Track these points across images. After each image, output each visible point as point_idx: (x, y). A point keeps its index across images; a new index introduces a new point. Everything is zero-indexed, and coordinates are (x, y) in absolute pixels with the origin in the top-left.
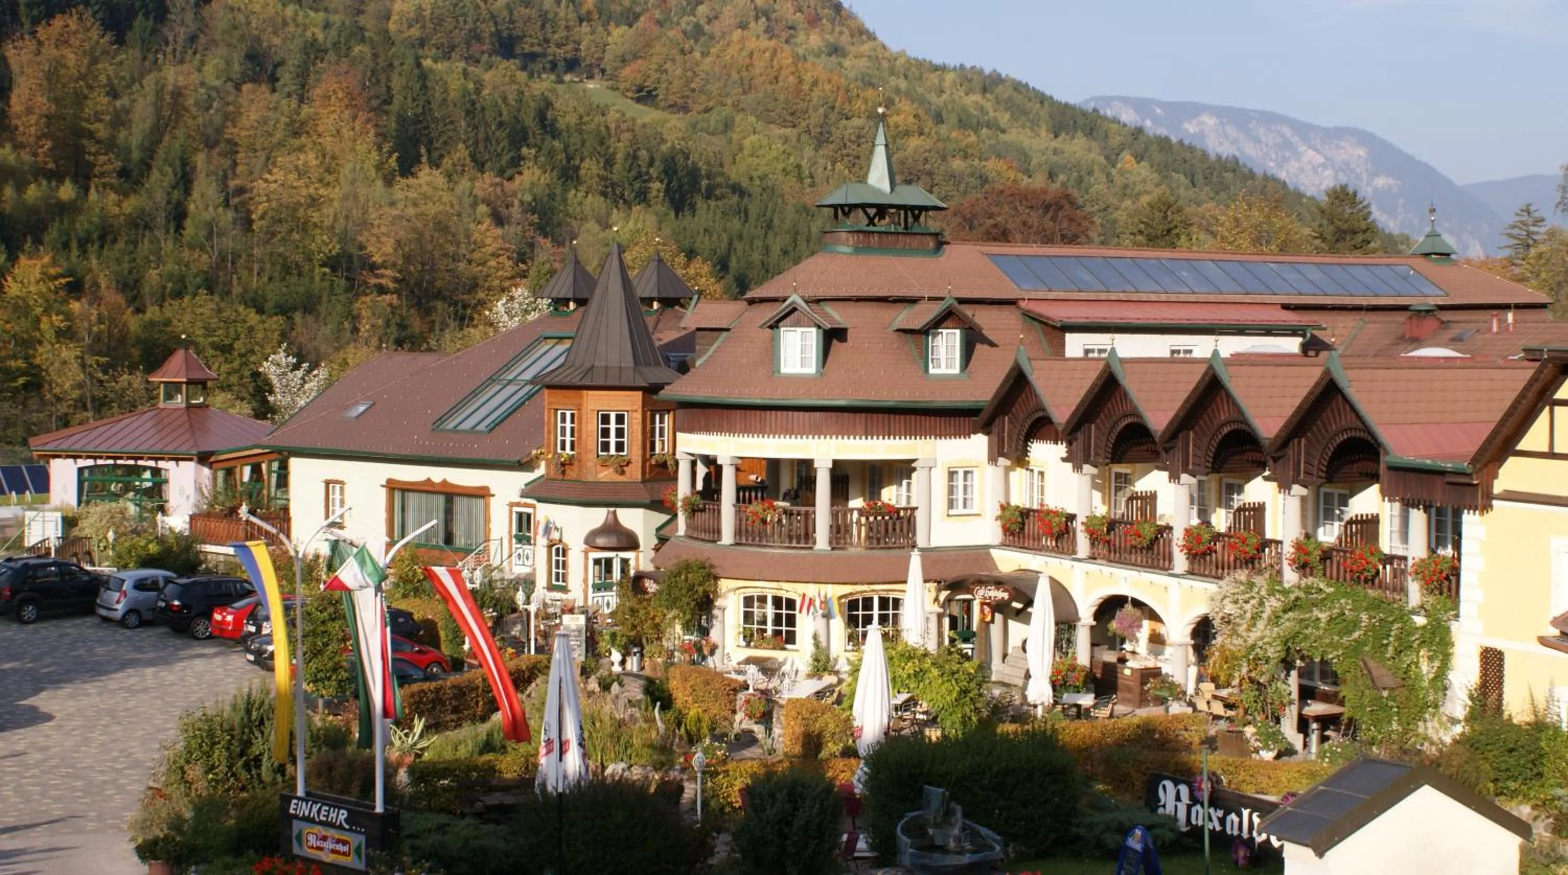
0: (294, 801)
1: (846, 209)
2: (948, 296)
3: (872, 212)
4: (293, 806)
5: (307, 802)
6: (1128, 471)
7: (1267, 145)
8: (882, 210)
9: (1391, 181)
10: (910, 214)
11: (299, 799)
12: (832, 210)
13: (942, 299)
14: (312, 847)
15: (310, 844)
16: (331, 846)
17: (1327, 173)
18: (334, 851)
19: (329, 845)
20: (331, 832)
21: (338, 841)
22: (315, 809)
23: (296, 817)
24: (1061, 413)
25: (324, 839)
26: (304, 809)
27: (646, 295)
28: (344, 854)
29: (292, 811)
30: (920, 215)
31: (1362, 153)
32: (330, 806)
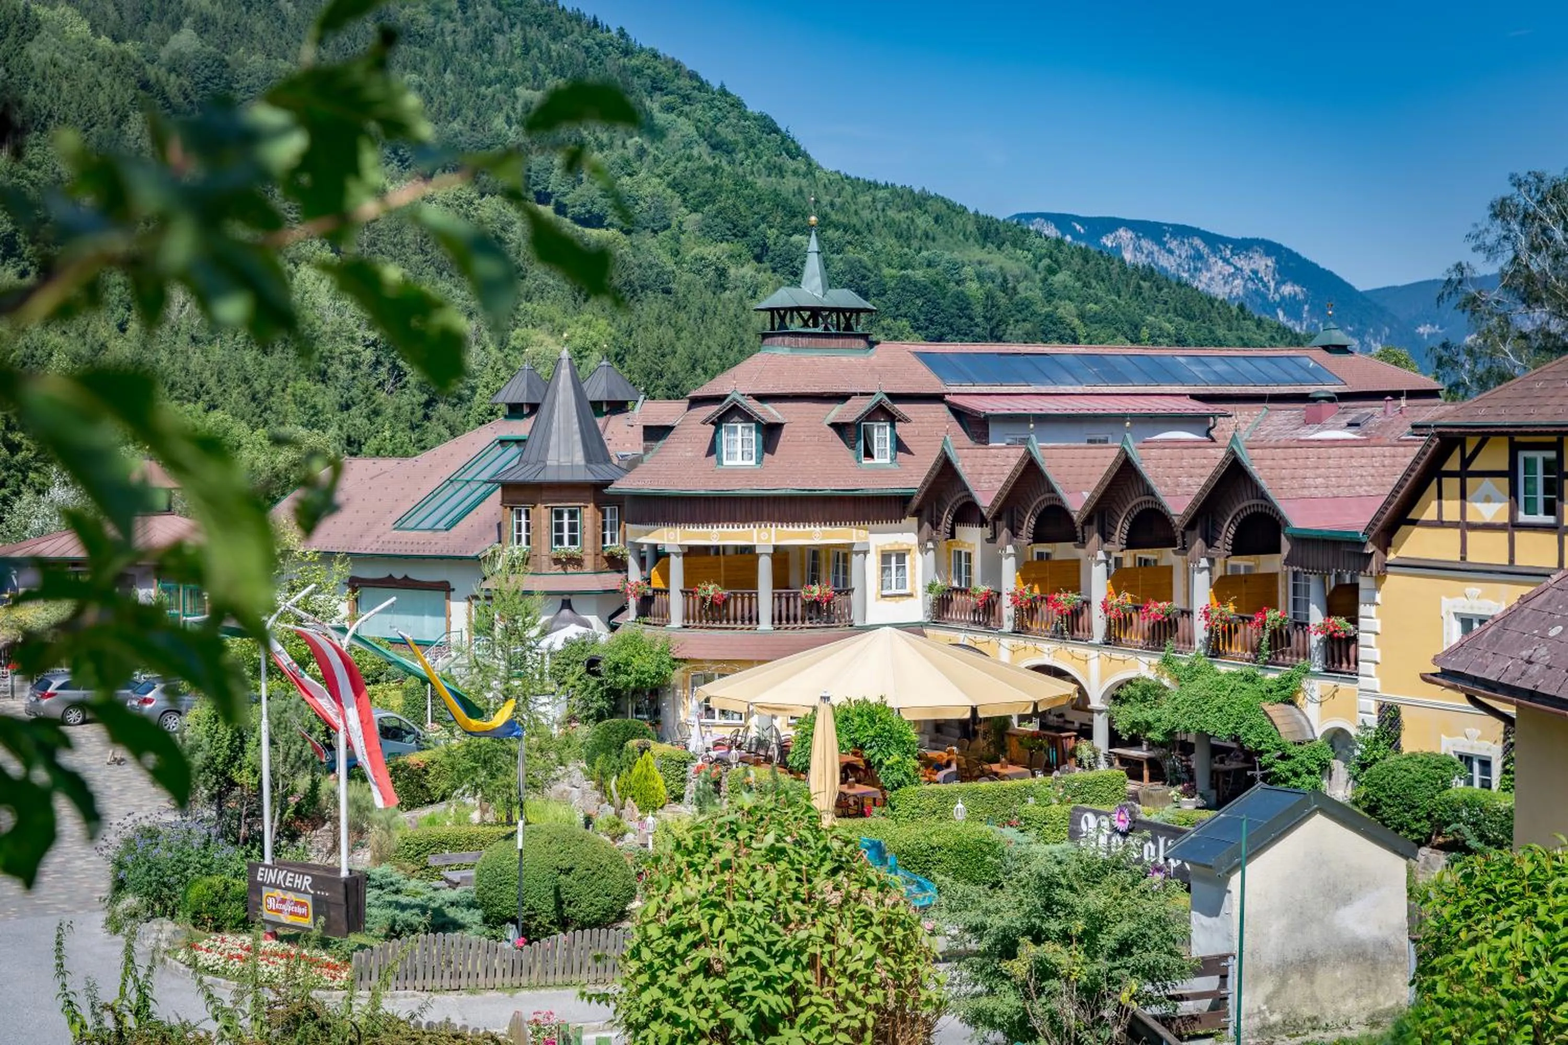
0: (261, 869)
1: (782, 312)
2: (877, 391)
3: (806, 314)
4: (260, 874)
5: (273, 869)
6: (1049, 551)
7: (1180, 256)
8: (816, 312)
9: (1297, 289)
10: (842, 317)
11: (266, 866)
12: (769, 313)
13: (873, 394)
14: (271, 910)
15: (270, 907)
16: (290, 909)
17: (1236, 282)
18: (292, 913)
19: (287, 908)
20: (291, 896)
21: (297, 904)
22: (281, 877)
23: (263, 884)
24: (985, 499)
25: (283, 901)
26: (271, 876)
27: (596, 398)
28: (303, 916)
29: (259, 879)
30: (851, 316)
31: (1269, 263)
32: (295, 873)
